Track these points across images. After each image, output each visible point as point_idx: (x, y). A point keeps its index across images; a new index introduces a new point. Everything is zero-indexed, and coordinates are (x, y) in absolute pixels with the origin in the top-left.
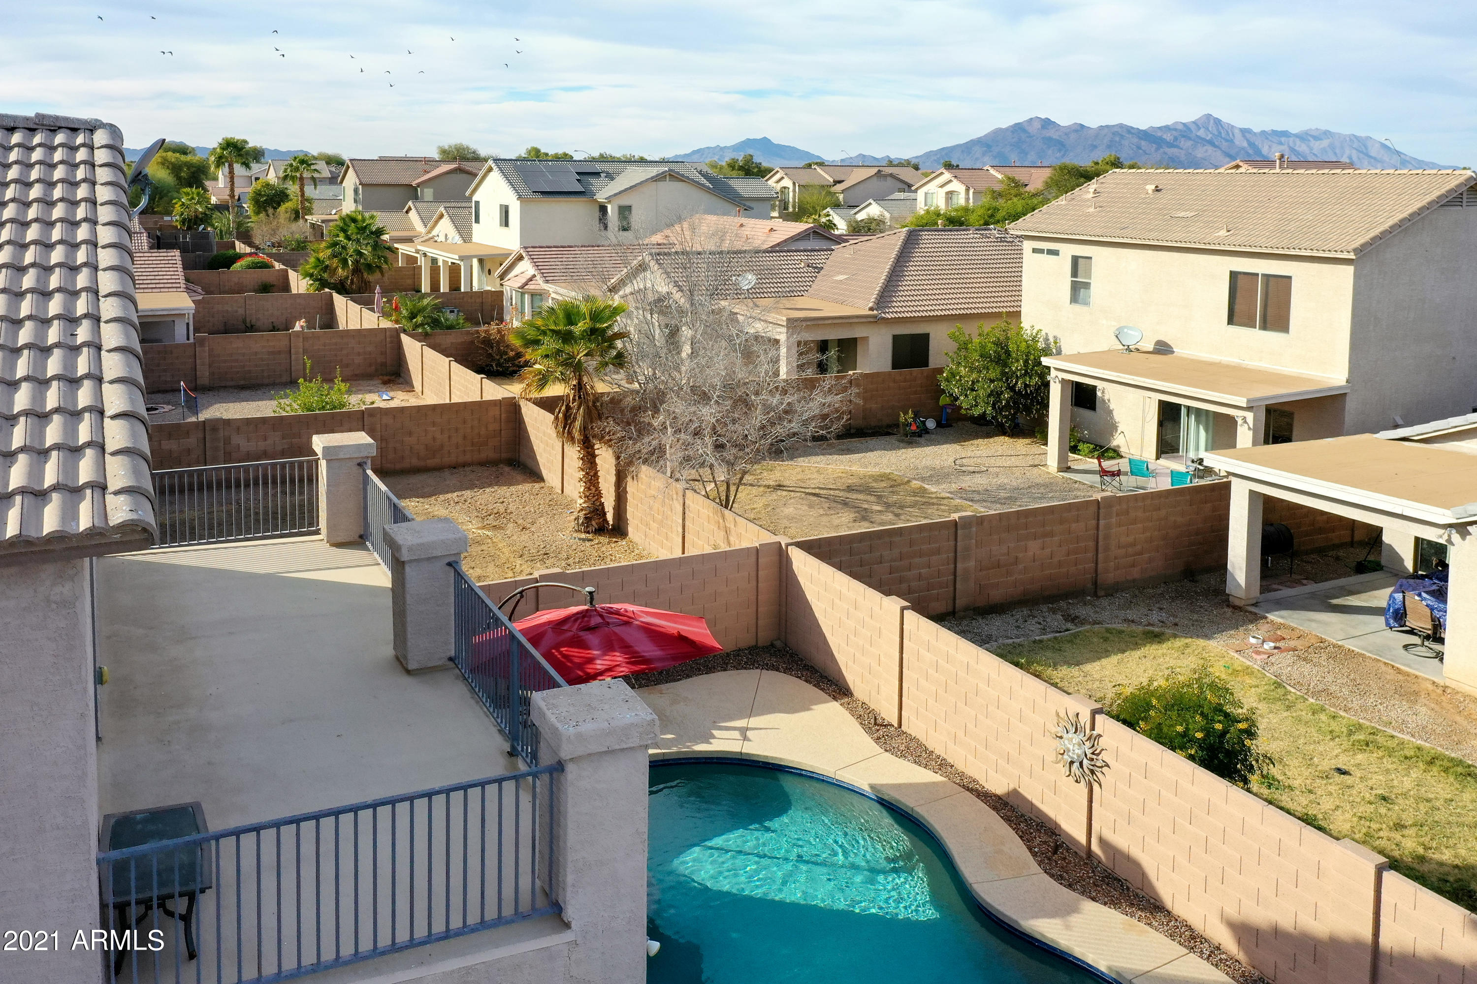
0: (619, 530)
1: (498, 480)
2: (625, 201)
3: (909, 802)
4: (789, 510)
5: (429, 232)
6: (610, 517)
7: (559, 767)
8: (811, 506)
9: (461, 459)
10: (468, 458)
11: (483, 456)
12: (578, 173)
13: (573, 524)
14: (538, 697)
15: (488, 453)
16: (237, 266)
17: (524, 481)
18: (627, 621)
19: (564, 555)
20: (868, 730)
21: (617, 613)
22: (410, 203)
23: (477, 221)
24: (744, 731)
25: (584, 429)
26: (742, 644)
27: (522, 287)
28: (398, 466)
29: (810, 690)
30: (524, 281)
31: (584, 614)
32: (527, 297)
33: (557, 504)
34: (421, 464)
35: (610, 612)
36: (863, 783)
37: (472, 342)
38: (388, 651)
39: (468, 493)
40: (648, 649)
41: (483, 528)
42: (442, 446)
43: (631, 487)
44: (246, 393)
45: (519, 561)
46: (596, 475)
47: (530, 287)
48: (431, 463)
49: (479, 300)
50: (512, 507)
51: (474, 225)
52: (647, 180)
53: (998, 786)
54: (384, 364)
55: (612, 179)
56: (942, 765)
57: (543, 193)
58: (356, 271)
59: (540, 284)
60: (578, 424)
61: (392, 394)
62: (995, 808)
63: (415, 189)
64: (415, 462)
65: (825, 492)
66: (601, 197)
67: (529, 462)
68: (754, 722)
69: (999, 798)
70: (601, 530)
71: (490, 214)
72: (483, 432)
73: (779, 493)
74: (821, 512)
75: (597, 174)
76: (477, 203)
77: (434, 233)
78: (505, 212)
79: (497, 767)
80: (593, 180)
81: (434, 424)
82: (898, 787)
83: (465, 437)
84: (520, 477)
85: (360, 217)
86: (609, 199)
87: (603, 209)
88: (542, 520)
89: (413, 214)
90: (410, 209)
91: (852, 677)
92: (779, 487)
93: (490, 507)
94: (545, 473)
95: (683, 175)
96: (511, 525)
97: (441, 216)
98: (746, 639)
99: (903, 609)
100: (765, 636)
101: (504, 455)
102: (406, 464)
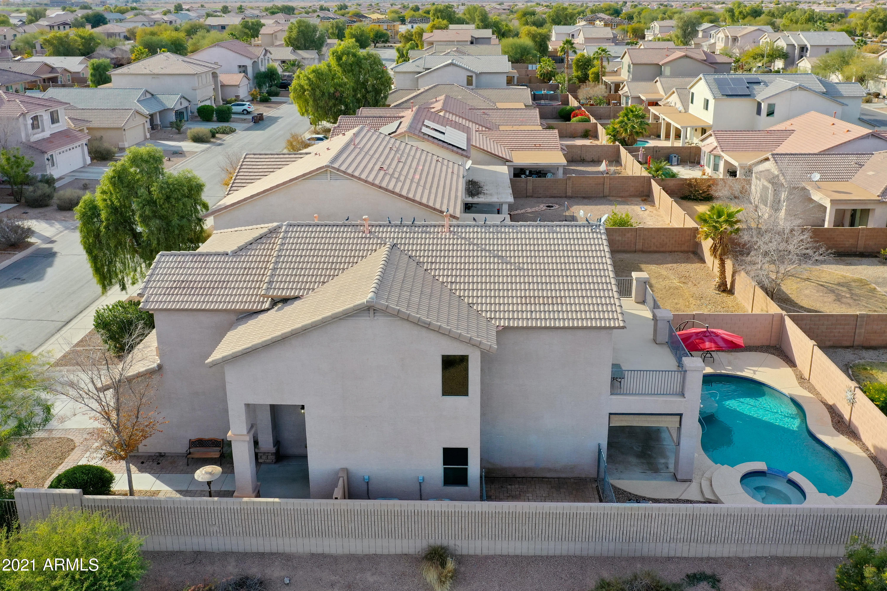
0: (731, 292)
1: (687, 261)
2: (771, 101)
3: (800, 401)
4: (807, 292)
5: (667, 99)
6: (729, 286)
7: (686, 371)
8: (818, 291)
9: (674, 249)
10: (676, 249)
11: (683, 249)
12: (748, 83)
13: (714, 286)
14: (683, 358)
15: (685, 248)
16: (574, 120)
17: (698, 262)
18: (717, 335)
19: (708, 299)
20: (798, 379)
21: (714, 333)
22: (658, 78)
23: (692, 102)
24: (755, 372)
25: (721, 255)
26: (764, 344)
27: (710, 152)
28: (649, 250)
29: (784, 363)
30: (711, 149)
31: (705, 332)
32: (712, 157)
33: (709, 276)
34: (658, 250)
35: (713, 332)
36: (786, 392)
37: (683, 184)
38: (652, 337)
39: (675, 265)
40: (722, 344)
41: (679, 282)
42: (666, 244)
43: (737, 277)
44: (586, 201)
45: (691, 299)
46: (725, 271)
47: (714, 152)
48: (662, 249)
49: (689, 151)
50: (692, 275)
51: (690, 104)
52: (786, 90)
53: (831, 403)
54: (643, 191)
55: (767, 86)
56: (818, 394)
57: (727, 95)
58: (631, 134)
59: (719, 151)
60: (719, 252)
61: (646, 207)
62: (828, 409)
63: (661, 66)
64: (655, 249)
65: (828, 284)
66: (759, 98)
67: (701, 254)
68: (760, 369)
69: (831, 406)
70: (724, 291)
71: (699, 102)
72: (683, 239)
73: (807, 282)
74: (821, 294)
75: (759, 83)
76: (693, 94)
77: (668, 100)
78: (707, 102)
79: (675, 368)
80: (756, 87)
81: (664, 235)
82: (800, 396)
83: (675, 241)
84: (696, 260)
85: (634, 109)
86: (763, 100)
87: (759, 104)
88: (702, 282)
89: (658, 84)
90: (657, 81)
91: (797, 362)
92: (808, 279)
93: (683, 273)
94: (706, 261)
95: (807, 88)
96: (690, 283)
97: (674, 93)
98: (766, 343)
99: (814, 345)
100: (773, 343)
101: (691, 249)
102: (651, 249)
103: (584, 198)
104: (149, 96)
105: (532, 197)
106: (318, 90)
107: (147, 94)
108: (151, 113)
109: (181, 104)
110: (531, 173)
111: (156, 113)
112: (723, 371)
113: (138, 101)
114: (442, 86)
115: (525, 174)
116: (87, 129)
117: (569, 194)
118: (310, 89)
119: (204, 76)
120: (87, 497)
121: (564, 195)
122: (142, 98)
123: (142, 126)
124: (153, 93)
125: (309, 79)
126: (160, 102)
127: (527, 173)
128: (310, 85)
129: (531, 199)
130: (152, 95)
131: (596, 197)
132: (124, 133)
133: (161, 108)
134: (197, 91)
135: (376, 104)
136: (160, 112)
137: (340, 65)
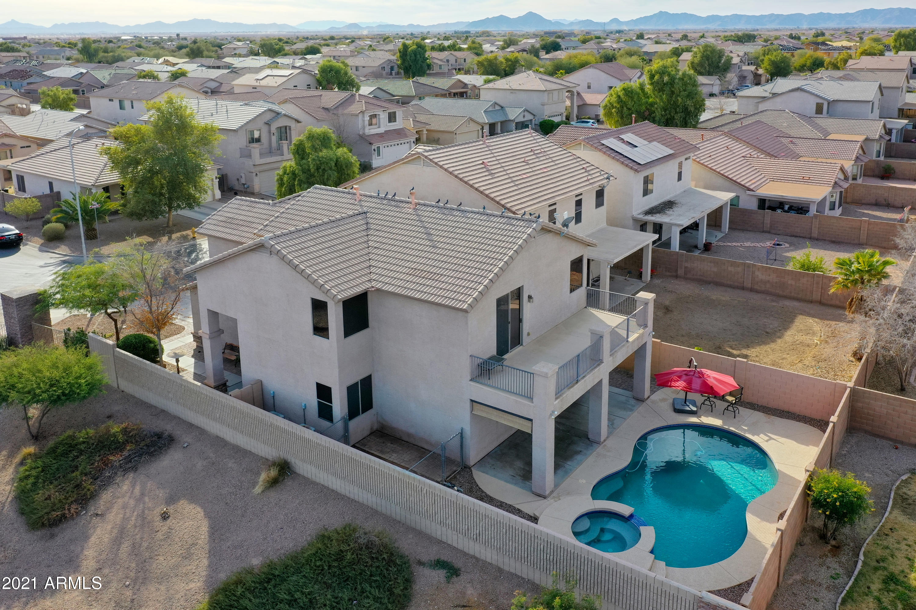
28: (829, 302)
34: (841, 304)
44: (831, 245)
102: (832, 303)
103: (833, 242)
104: (497, 108)
105: (769, 232)
106: (625, 108)
107: (496, 106)
108: (492, 121)
109: (524, 116)
110: (791, 208)
111: (497, 123)
112: (731, 428)
113: (485, 112)
114: (770, 112)
115: (783, 208)
116: (427, 130)
117: (815, 234)
118: (618, 106)
119: (555, 93)
120: (118, 349)
121: (809, 236)
122: (491, 109)
123: (477, 132)
124: (503, 105)
125: (619, 97)
126: (506, 115)
127: (786, 207)
128: (618, 103)
129: (767, 234)
130: (502, 107)
131: (849, 243)
132: (455, 136)
133: (503, 119)
134: (545, 107)
135: (685, 124)
136: (502, 123)
137: (652, 84)
